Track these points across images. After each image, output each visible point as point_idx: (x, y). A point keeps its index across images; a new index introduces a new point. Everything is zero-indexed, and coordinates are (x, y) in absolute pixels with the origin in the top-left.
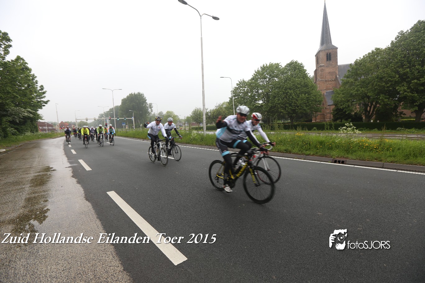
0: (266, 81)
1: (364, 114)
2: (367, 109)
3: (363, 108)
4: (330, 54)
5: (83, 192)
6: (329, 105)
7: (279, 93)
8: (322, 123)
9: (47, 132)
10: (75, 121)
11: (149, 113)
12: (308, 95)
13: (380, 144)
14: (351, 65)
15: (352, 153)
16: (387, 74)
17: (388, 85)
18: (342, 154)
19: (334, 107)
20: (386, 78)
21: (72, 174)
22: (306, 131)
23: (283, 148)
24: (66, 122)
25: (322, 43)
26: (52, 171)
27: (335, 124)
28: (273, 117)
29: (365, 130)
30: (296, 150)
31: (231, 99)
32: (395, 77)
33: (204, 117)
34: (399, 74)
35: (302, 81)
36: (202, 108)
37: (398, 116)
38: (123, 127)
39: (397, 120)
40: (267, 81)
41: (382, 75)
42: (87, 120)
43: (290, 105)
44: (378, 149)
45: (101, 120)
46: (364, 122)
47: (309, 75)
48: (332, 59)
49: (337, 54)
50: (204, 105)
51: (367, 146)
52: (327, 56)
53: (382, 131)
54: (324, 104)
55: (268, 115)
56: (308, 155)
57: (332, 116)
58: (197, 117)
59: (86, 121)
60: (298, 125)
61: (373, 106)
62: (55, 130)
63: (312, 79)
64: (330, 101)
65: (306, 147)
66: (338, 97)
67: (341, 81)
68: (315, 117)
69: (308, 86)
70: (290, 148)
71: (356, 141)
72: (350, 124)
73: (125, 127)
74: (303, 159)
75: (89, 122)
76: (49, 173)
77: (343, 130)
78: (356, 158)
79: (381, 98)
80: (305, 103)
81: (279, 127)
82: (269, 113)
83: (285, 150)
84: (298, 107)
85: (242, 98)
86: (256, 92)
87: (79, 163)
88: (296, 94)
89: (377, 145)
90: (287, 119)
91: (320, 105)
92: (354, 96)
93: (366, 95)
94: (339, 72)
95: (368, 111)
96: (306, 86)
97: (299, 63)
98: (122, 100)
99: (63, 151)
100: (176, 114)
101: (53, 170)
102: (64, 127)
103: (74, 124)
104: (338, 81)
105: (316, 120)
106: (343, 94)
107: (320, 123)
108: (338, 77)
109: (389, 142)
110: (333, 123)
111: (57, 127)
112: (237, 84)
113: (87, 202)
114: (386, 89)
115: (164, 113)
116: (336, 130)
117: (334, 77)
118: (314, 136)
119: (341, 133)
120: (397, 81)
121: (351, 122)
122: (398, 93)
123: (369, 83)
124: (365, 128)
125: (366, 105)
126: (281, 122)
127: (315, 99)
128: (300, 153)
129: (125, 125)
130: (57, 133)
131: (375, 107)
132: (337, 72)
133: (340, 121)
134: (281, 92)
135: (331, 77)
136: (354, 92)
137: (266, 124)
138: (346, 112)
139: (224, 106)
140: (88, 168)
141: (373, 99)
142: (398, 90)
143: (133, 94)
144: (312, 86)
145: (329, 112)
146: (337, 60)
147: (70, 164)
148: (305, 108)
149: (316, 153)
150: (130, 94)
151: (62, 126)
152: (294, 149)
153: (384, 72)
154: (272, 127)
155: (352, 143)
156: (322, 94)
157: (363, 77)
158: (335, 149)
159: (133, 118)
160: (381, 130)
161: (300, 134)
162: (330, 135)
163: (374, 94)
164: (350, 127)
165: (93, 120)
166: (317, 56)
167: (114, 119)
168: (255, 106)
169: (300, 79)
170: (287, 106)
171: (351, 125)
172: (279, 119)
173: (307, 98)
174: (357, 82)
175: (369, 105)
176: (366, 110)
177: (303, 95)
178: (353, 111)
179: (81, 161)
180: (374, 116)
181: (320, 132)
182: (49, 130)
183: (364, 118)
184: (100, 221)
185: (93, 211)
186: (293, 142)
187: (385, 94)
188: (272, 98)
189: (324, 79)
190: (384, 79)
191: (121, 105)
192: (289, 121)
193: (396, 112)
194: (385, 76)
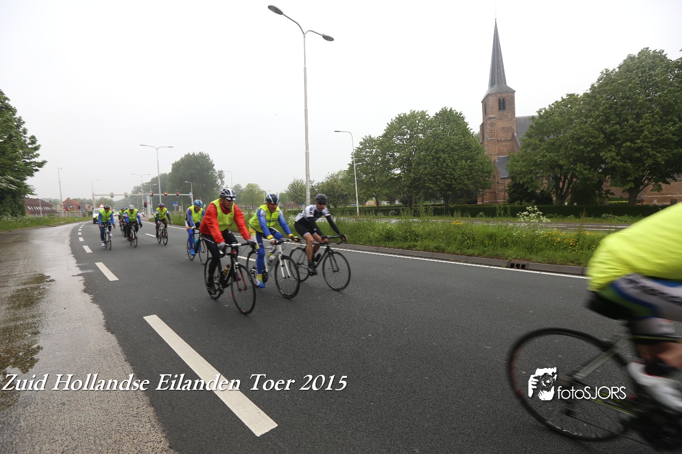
0: (404, 139)
1: (554, 193)
2: (559, 185)
3: (553, 184)
4: (503, 99)
5: (102, 317)
6: (502, 178)
7: (425, 157)
8: (492, 206)
9: (41, 215)
10: (92, 199)
11: (218, 187)
12: (471, 162)
13: (578, 239)
14: (533, 117)
15: (537, 253)
16: (587, 132)
17: (589, 149)
18: (522, 254)
19: (511, 181)
20: (585, 138)
21: (83, 287)
22: (467, 218)
23: (433, 245)
24: (75, 199)
25: (492, 83)
26: (48, 281)
27: (511, 208)
28: (417, 195)
29: (556, 217)
30: (452, 248)
31: (352, 166)
32: (599, 137)
33: (308, 193)
34: (604, 133)
35: (461, 140)
36: (305, 180)
37: (604, 197)
38: (174, 210)
39: (602, 203)
40: (408, 139)
41: (579, 133)
42: (112, 196)
43: (444, 177)
44: (576, 245)
45: (138, 197)
46: (554, 204)
47: (472, 131)
48: (507, 107)
49: (514, 99)
50: (308, 175)
51: (559, 242)
52: (499, 103)
53: (581, 218)
54: (494, 177)
55: (409, 192)
56: (471, 255)
57: (507, 195)
58: (297, 194)
59: (110, 198)
60: (456, 209)
61: (567, 181)
62: (55, 212)
63: (477, 136)
64: (504, 173)
65: (468, 243)
66: (515, 166)
67: (521, 142)
68: (482, 196)
69: (470, 148)
70: (443, 245)
71: (543, 234)
72: (533, 207)
73: (178, 209)
74: (463, 262)
75: (115, 199)
76: (42, 286)
77: (523, 217)
78: (544, 261)
79: (578, 169)
80: (466, 175)
81: (426, 212)
82: (412, 190)
83: (436, 248)
84: (456, 180)
85: (368, 164)
86: (391, 156)
87: (97, 268)
88: (453, 160)
89: (573, 241)
90: (438, 199)
91: (489, 178)
92: (539, 164)
93: (557, 163)
94: (517, 127)
95: (559, 187)
96: (467, 148)
97: (457, 113)
98: (173, 165)
99: (69, 248)
100: (262, 188)
101: (51, 281)
102: (71, 207)
103: (90, 203)
104: (516, 142)
105: (483, 201)
106: (523, 161)
107: (490, 206)
108: (516, 135)
109: (590, 235)
110: (508, 206)
111: (59, 208)
112: (361, 142)
113: (109, 334)
114: (586, 155)
115: (243, 188)
116: (513, 217)
117: (510, 135)
118: (481, 225)
119: (520, 222)
120: (602, 143)
121: (535, 204)
122: (604, 162)
123: (560, 146)
124: (556, 214)
125: (557, 179)
126: (429, 204)
127: (482, 168)
128: (458, 252)
129: (177, 205)
130: (58, 217)
131: (570, 182)
132: (515, 128)
133: (519, 204)
134: (429, 156)
135: (505, 135)
136: (540, 158)
137: (407, 206)
138: (527, 188)
139: (340, 177)
140: (111, 277)
141: (567, 169)
142: (604, 158)
143: (191, 156)
144: (477, 148)
145: (502, 189)
146: (515, 109)
147: (81, 269)
148: (466, 182)
149: (484, 253)
150: (185, 156)
151: (69, 206)
152: (449, 246)
153: (582, 129)
154: (415, 211)
155: (537, 236)
156: (492, 160)
157: (552, 137)
158: (512, 247)
159: (191, 194)
160: (579, 217)
161: (458, 222)
162: (504, 224)
163: (568, 163)
164: (534, 212)
165: (123, 197)
166: (485, 102)
167: (158, 196)
168: (389, 177)
169: (457, 137)
170: (439, 179)
171: (536, 209)
172: (426, 199)
173: (470, 166)
174: (543, 144)
175: (561, 179)
176: (557, 186)
177: (464, 162)
178: (539, 189)
179: (101, 266)
180: (569, 197)
181: (490, 219)
182: (44, 212)
183: (554, 199)
184: (131, 365)
185: (119, 350)
186: (448, 236)
187: (585, 163)
188: (415, 165)
189: (495, 137)
190: (582, 141)
191: (170, 174)
192: (442, 202)
193: (600, 191)
194: (583, 136)
